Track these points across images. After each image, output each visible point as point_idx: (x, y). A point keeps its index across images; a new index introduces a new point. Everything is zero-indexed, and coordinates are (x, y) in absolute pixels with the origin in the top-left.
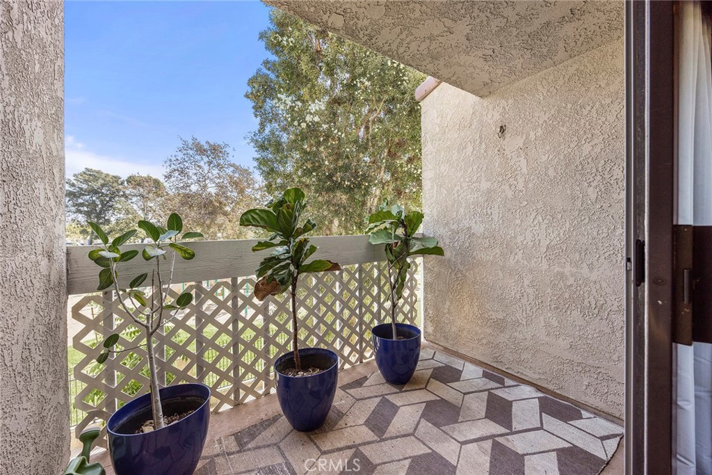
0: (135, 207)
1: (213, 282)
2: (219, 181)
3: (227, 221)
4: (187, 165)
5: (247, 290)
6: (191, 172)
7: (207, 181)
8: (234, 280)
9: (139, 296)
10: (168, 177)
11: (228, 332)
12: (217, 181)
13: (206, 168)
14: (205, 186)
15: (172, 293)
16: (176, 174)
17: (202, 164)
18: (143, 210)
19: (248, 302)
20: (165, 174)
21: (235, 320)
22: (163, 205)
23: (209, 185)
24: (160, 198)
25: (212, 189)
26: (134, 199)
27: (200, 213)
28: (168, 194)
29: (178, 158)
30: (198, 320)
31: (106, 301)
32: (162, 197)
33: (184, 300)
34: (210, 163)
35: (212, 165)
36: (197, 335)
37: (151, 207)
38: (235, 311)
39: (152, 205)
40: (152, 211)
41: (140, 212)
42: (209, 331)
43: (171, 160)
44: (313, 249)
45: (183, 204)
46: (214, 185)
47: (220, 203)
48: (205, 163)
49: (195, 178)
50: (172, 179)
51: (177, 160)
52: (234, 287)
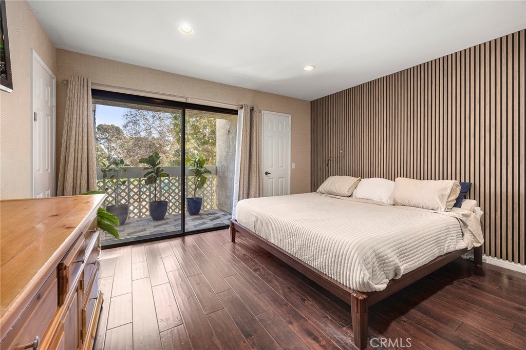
0: (102, 146)
1: (133, 179)
2: (160, 129)
3: (165, 158)
4: (138, 118)
5: (143, 182)
6: (141, 123)
7: (152, 129)
8: (140, 179)
9: (112, 182)
10: (126, 126)
11: (137, 195)
12: (159, 129)
13: (151, 120)
14: (150, 133)
15: (120, 181)
16: (131, 124)
17: (148, 117)
18: (108, 148)
19: (144, 186)
20: (124, 125)
21: (140, 191)
22: (122, 146)
23: (153, 132)
24: (119, 141)
25: (155, 135)
26: (102, 141)
27: (146, 152)
28: (125, 138)
29: (132, 113)
30: (128, 190)
31: (104, 182)
32: (121, 140)
33: (124, 183)
34: (154, 117)
35: (155, 118)
36: (128, 194)
37: (113, 147)
38: (140, 188)
39: (114, 145)
40: (114, 150)
41: (106, 151)
42: (132, 194)
43: (127, 115)
44: (163, 170)
45: (135, 145)
46: (156, 132)
47: (160, 145)
48: (151, 116)
49: (143, 127)
50: (128, 128)
51: (132, 115)
52: (140, 181)
